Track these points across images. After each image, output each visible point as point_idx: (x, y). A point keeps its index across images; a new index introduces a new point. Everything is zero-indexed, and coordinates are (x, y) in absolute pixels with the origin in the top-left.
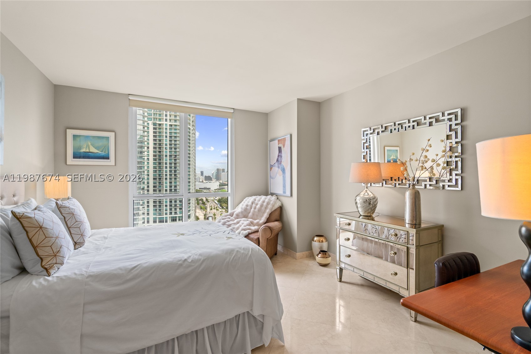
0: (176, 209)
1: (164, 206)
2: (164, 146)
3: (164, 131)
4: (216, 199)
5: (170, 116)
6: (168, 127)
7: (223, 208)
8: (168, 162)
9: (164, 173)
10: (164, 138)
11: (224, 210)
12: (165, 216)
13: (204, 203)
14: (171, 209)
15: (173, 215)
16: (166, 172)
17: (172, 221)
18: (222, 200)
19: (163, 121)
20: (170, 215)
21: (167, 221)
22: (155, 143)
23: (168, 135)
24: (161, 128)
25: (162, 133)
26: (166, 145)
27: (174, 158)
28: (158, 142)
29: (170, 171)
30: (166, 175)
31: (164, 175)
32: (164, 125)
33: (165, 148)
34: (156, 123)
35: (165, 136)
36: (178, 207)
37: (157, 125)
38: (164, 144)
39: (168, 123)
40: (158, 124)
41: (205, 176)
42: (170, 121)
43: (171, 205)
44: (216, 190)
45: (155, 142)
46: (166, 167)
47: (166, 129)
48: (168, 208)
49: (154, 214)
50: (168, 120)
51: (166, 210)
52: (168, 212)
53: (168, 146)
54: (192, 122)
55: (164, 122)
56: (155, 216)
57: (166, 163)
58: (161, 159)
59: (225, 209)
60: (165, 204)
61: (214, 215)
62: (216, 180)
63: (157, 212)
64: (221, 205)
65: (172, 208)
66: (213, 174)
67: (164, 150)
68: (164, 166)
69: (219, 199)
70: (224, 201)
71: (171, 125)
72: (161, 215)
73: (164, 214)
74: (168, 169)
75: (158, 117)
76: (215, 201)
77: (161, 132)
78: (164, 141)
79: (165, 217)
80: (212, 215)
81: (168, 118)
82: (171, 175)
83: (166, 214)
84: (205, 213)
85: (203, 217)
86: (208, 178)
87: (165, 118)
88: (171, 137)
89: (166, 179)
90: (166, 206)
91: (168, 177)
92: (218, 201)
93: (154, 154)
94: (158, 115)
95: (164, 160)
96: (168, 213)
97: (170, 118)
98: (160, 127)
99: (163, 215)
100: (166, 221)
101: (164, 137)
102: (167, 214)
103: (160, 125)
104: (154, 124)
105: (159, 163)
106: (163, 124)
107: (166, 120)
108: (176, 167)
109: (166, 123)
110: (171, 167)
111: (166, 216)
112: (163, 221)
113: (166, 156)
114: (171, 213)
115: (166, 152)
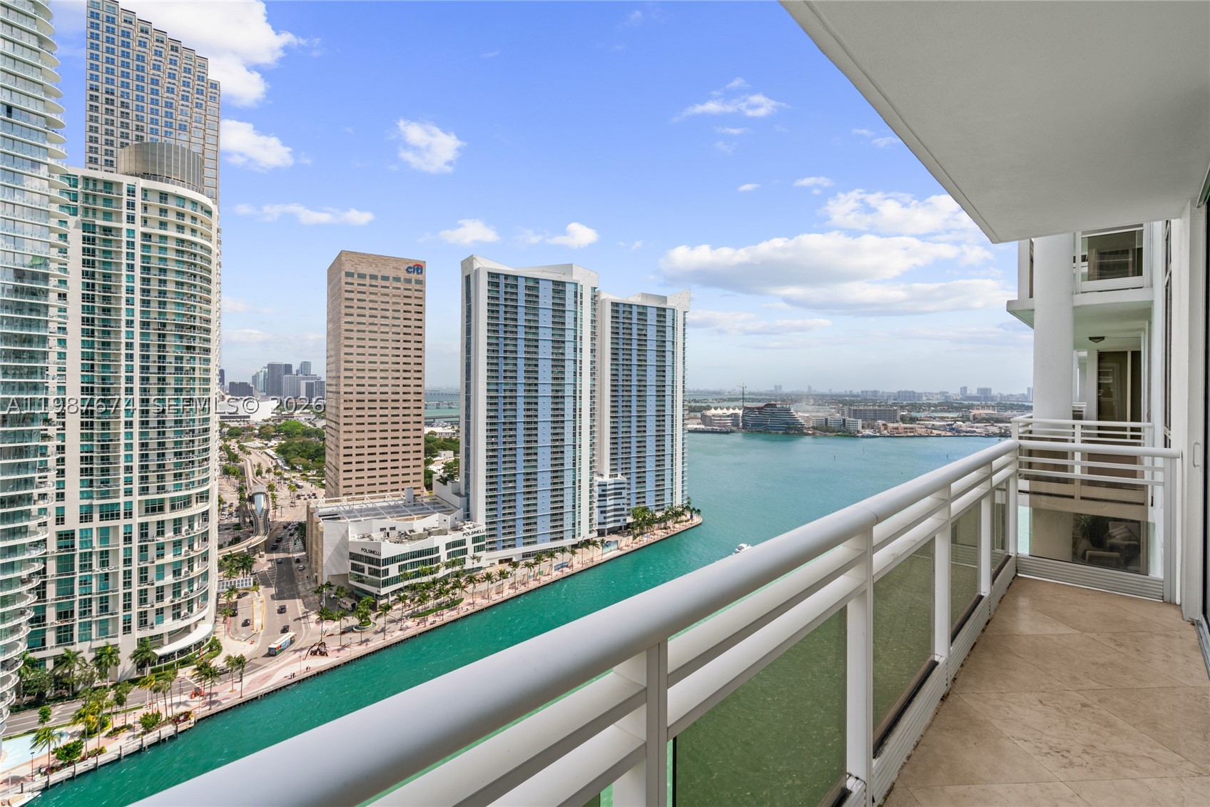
0: (161, 478)
1: (122, 470)
2: (124, 295)
3: (124, 250)
4: (270, 444)
5: (146, 208)
6: (138, 241)
7: (293, 468)
8: (137, 341)
9: (123, 374)
10: (124, 272)
11: (298, 475)
12: (122, 499)
13: (234, 458)
14: (144, 479)
15: (153, 496)
16: (130, 369)
17: (147, 510)
18: (289, 448)
19: (121, 221)
20: (140, 494)
21: (131, 514)
22: (88, 284)
23: (138, 263)
24: (110, 241)
25: (113, 256)
26: (130, 290)
27: (159, 329)
28: (99, 281)
29: (144, 369)
30: (129, 380)
31: (123, 380)
32: (124, 233)
33: (127, 301)
34: (94, 226)
35: (128, 265)
36: (169, 470)
37: (97, 230)
38: (124, 290)
39: (139, 228)
40: (100, 226)
41: (230, 383)
42: (145, 222)
43: (144, 468)
44: (267, 421)
45: (91, 281)
46: (130, 357)
47: (131, 245)
48: (136, 474)
49: (84, 495)
50: (138, 220)
51: (129, 481)
52: (136, 486)
53: (138, 296)
54: (218, 231)
55: (125, 225)
56: (87, 502)
57: (129, 346)
58: (112, 333)
59: (300, 471)
60: (122, 464)
61: (271, 488)
62: (265, 394)
63: (95, 489)
64: (287, 462)
65: (147, 477)
66: (255, 378)
67: (123, 306)
68: (123, 351)
69: (281, 445)
70: (294, 450)
71: (147, 236)
72: (109, 498)
73: (122, 493)
74: (137, 363)
75: (100, 206)
76: (268, 451)
77: (110, 252)
78: (124, 279)
79: (125, 503)
80: (265, 490)
81: (138, 212)
82: (145, 380)
83: (128, 492)
84: (238, 485)
85: (237, 495)
86: (240, 390)
87: (125, 211)
88: (146, 269)
89: (129, 391)
90: (129, 469)
91: (137, 385)
92: (278, 451)
93: (86, 315)
94: (100, 201)
95: (123, 335)
96: (136, 491)
97: (145, 215)
98: (110, 237)
99: (118, 497)
100: (125, 514)
101: (124, 267)
102: (131, 492)
103: (107, 230)
104: (86, 227)
105: (104, 344)
106: (119, 230)
107: (131, 219)
108: (164, 357)
109: (131, 226)
110: (145, 358)
111: (129, 499)
112: (118, 515)
113: (130, 323)
114: (144, 490)
115: (130, 312)
